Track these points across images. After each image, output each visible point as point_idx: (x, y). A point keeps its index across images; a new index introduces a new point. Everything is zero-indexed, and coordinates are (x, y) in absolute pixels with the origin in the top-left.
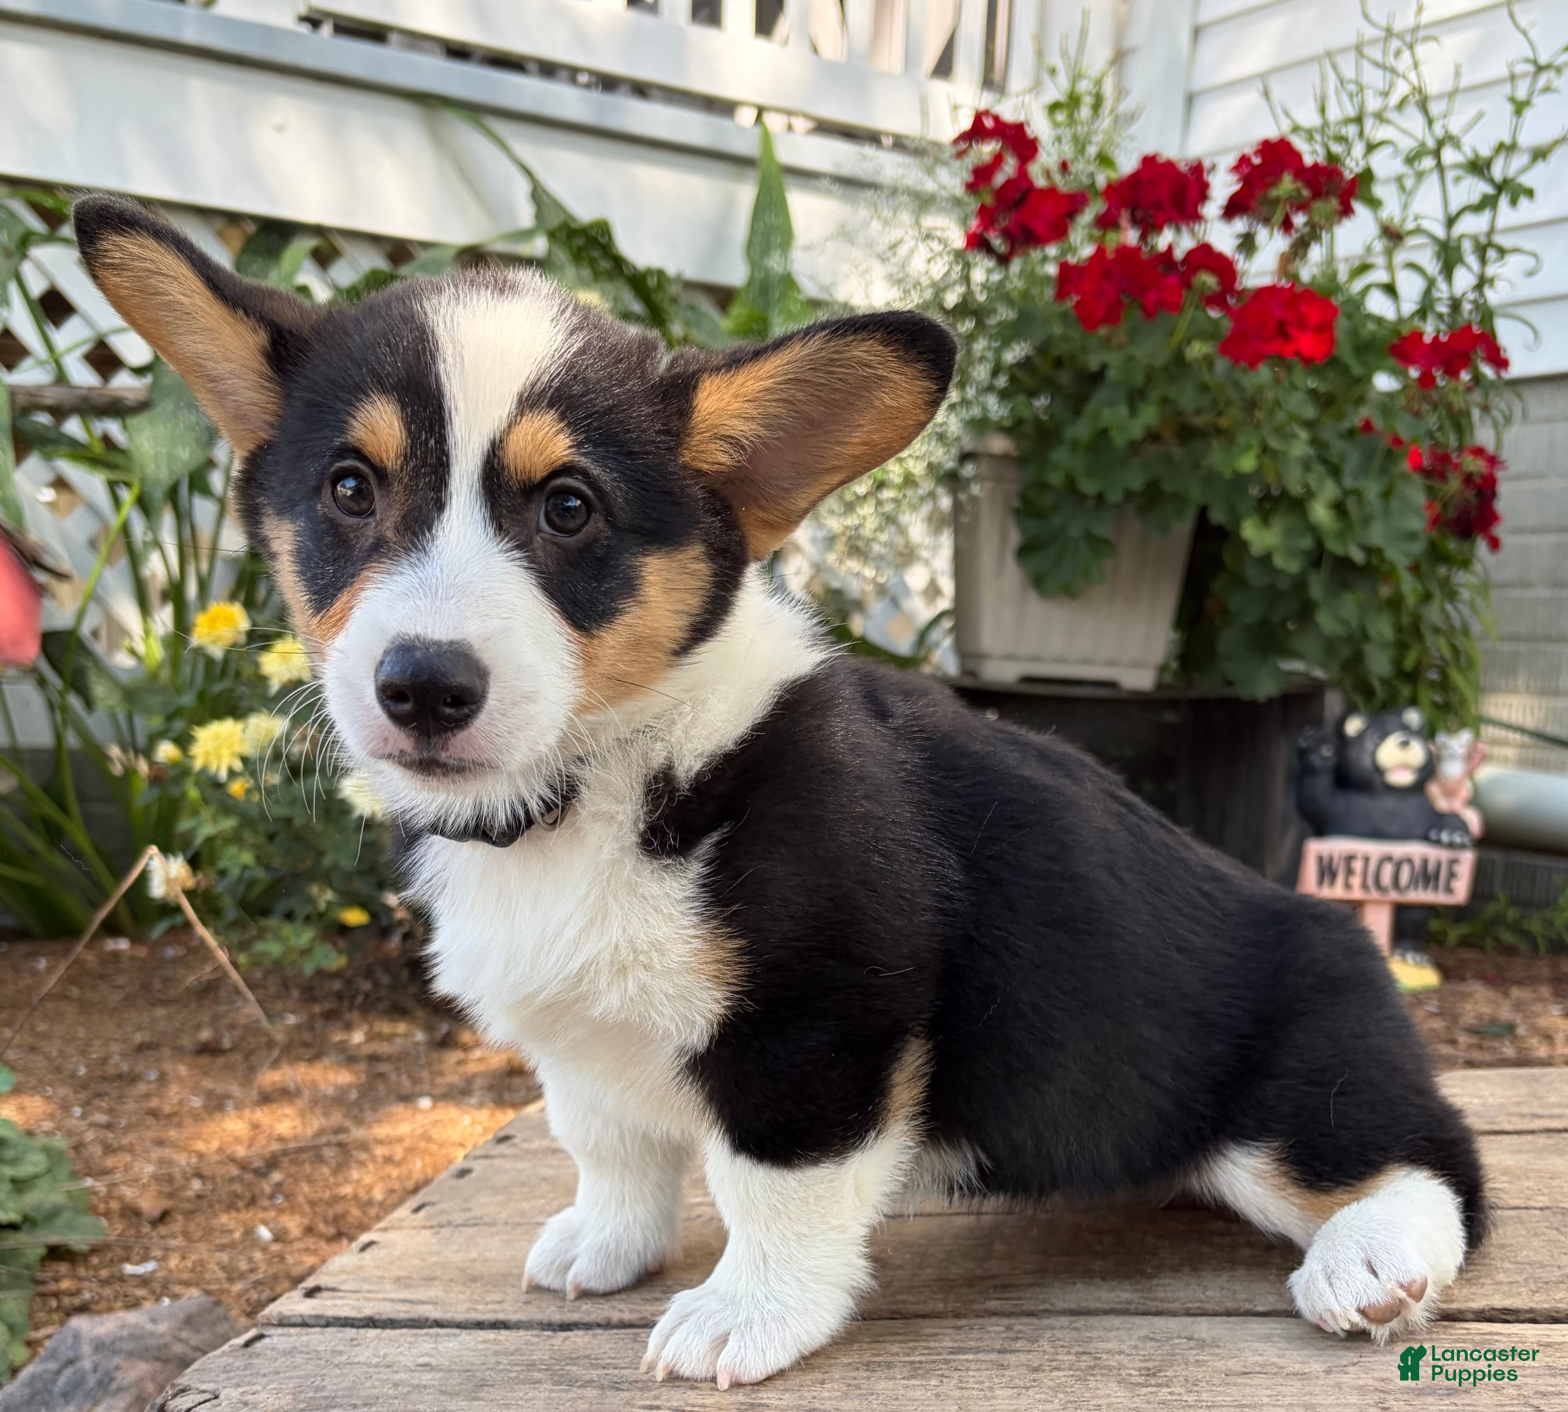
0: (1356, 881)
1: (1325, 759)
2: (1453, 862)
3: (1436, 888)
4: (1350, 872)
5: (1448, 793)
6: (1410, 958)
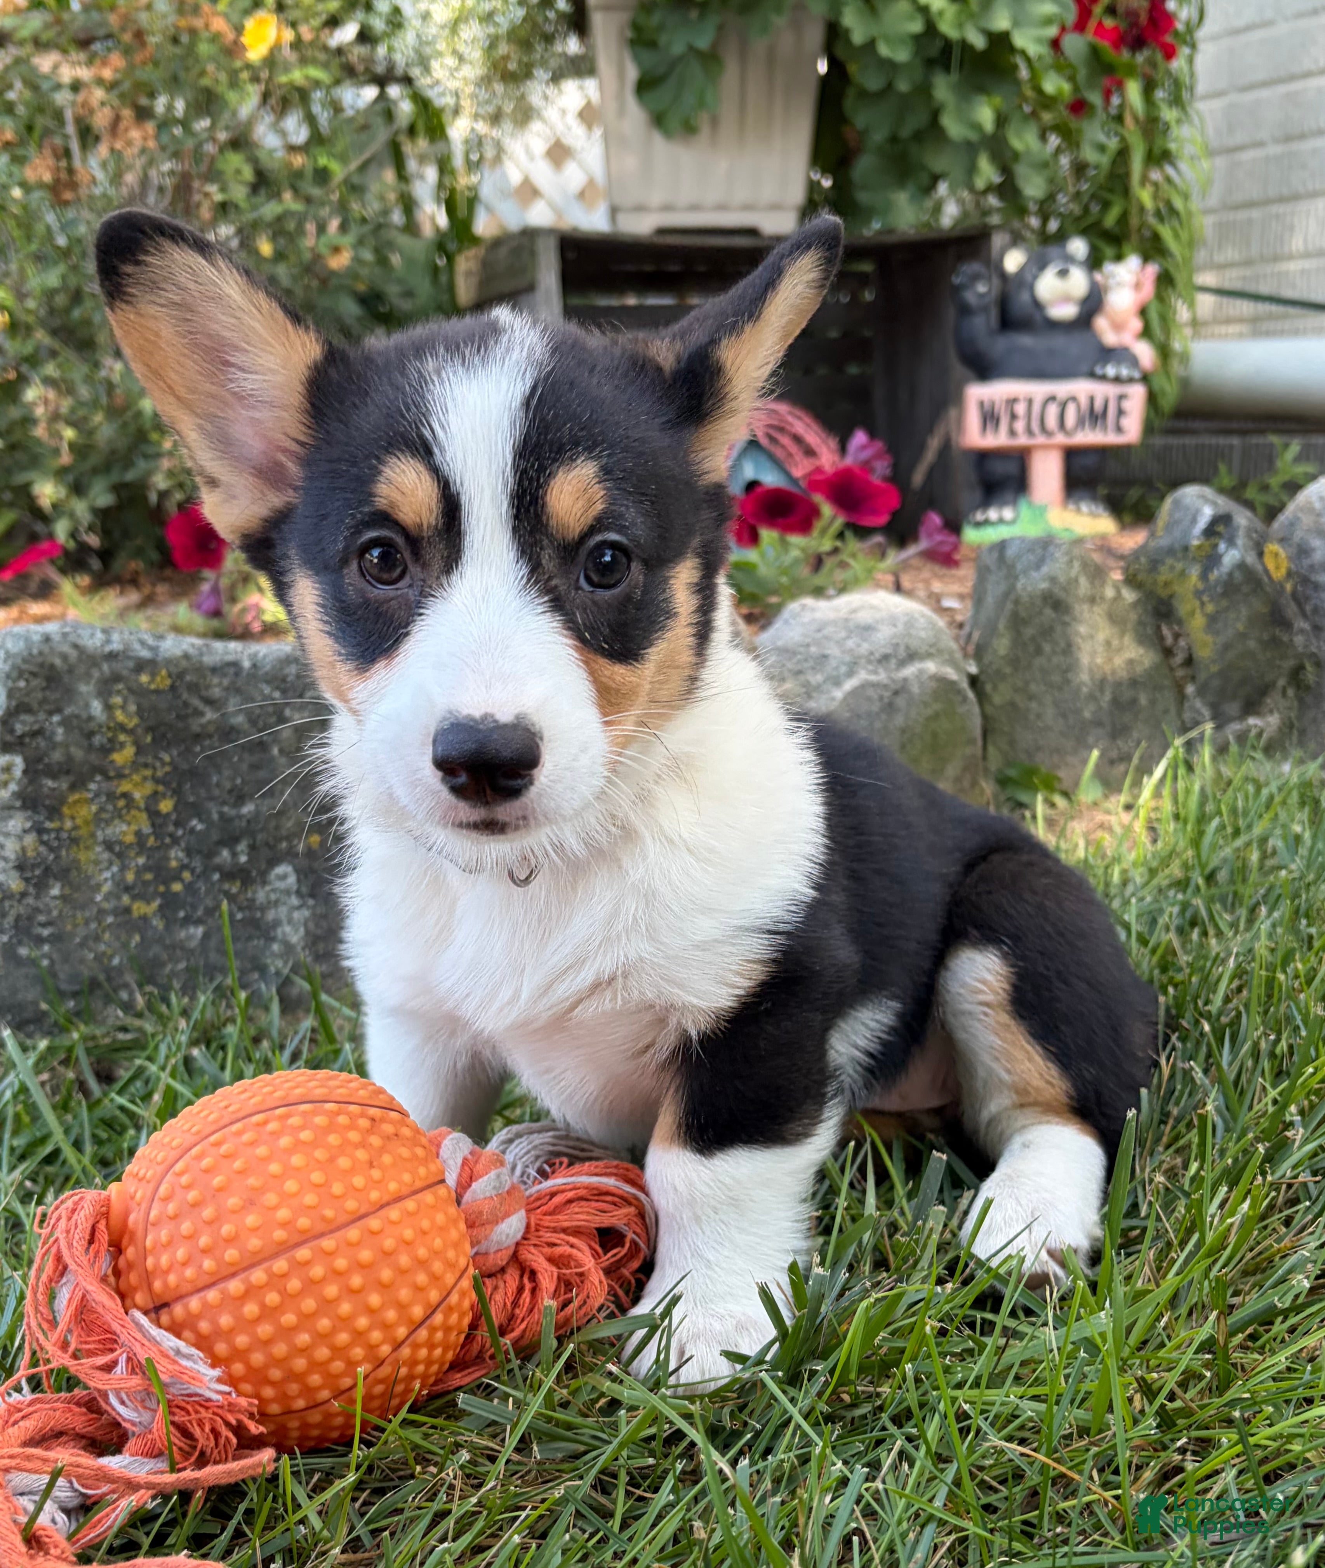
0: (1020, 426)
1: (982, 296)
2: (1121, 397)
3: (1105, 428)
4: (1013, 417)
5: (1118, 327)
6: (1084, 507)
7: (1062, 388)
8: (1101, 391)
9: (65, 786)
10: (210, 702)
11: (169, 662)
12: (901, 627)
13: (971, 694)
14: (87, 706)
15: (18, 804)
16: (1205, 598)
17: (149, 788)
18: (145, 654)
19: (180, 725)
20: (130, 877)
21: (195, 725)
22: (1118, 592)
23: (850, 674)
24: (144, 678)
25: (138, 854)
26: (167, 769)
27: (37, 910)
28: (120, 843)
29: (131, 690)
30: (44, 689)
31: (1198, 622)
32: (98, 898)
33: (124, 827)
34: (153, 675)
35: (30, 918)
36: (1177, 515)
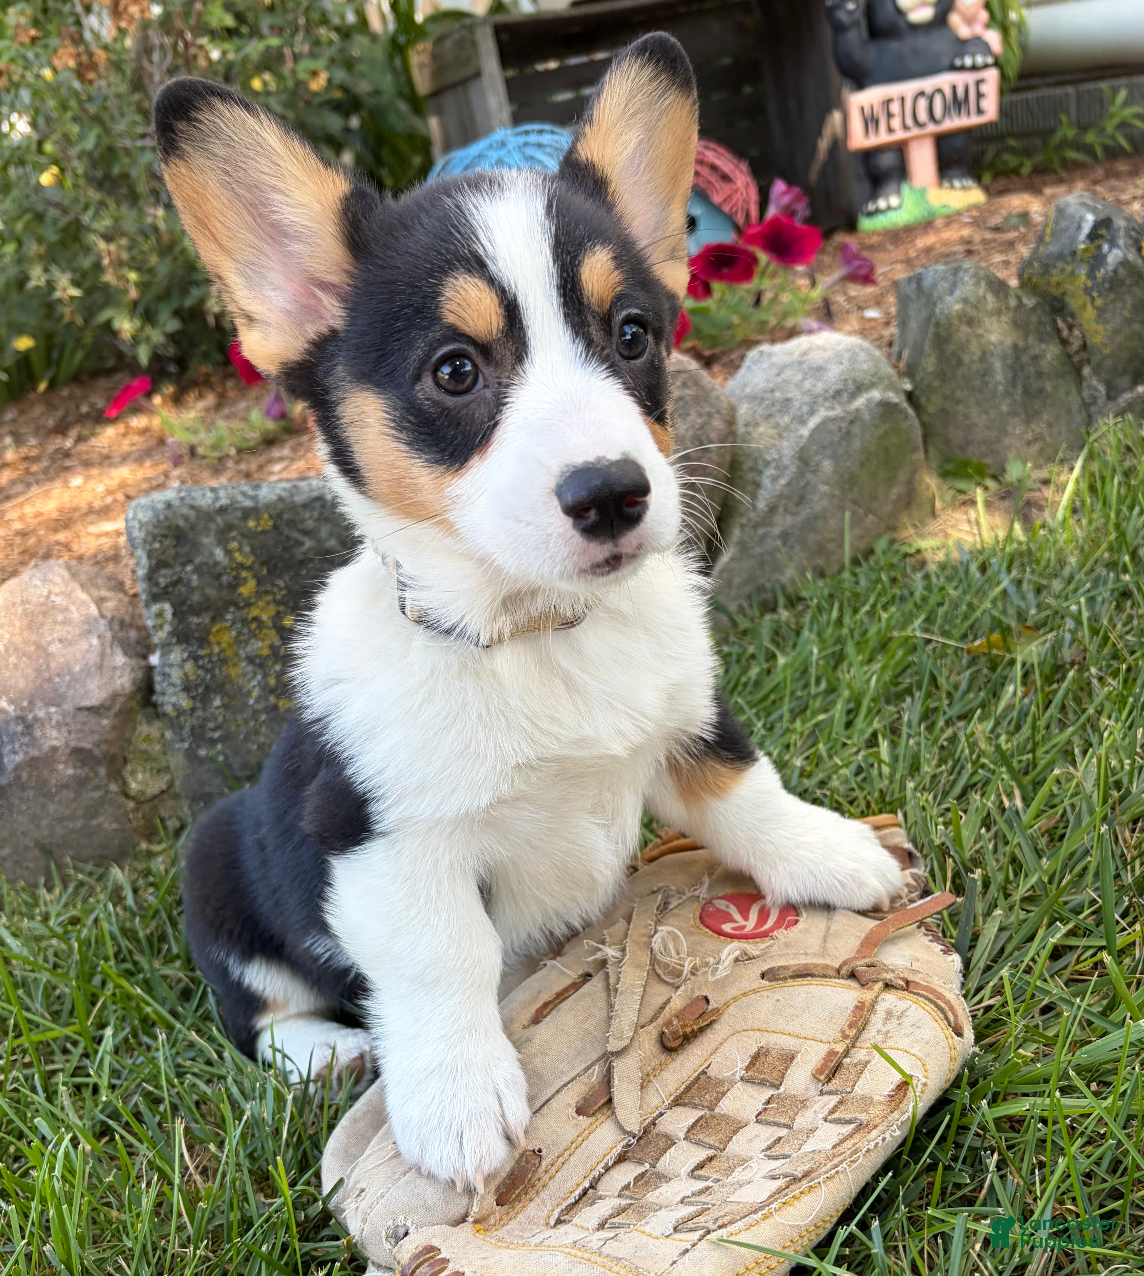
0: (896, 123)
1: (852, 13)
2: (979, 83)
3: (967, 112)
4: (890, 115)
5: (969, 21)
6: (957, 183)
7: (928, 84)
8: (960, 79)
9: (207, 620)
10: (306, 533)
11: (268, 506)
12: (846, 364)
13: (911, 411)
14: (212, 554)
15: (174, 640)
16: (1095, 294)
17: (272, 609)
18: (248, 503)
19: (287, 555)
20: (272, 682)
21: (299, 553)
22: (1019, 298)
23: (812, 413)
24: (251, 524)
25: (275, 662)
26: (284, 592)
27: (206, 719)
28: (259, 656)
29: (243, 535)
30: (175, 546)
31: (1090, 313)
32: (251, 702)
33: (260, 644)
34: (258, 519)
35: (202, 727)
36: (1064, 224)
